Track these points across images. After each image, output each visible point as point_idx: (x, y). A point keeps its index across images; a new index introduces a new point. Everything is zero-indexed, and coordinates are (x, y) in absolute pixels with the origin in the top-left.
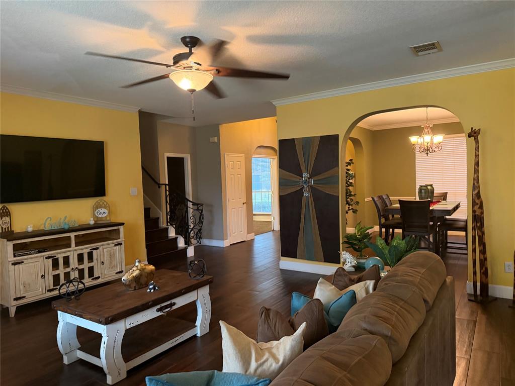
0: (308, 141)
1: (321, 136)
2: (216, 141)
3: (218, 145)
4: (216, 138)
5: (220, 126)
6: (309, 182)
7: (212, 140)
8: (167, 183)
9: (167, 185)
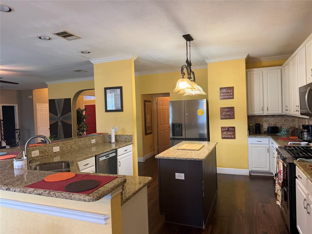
0: (60, 100)
1: (65, 99)
2: (31, 98)
3: (32, 99)
4: (31, 96)
5: (33, 90)
6: (60, 118)
7: (29, 97)
8: (2, 119)
9: (2, 120)
